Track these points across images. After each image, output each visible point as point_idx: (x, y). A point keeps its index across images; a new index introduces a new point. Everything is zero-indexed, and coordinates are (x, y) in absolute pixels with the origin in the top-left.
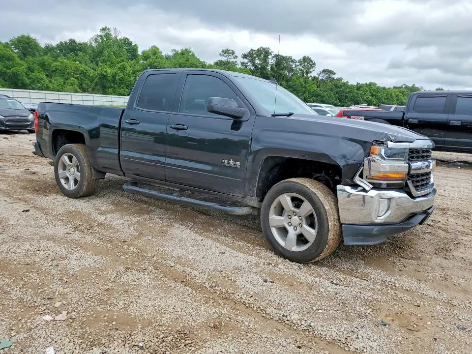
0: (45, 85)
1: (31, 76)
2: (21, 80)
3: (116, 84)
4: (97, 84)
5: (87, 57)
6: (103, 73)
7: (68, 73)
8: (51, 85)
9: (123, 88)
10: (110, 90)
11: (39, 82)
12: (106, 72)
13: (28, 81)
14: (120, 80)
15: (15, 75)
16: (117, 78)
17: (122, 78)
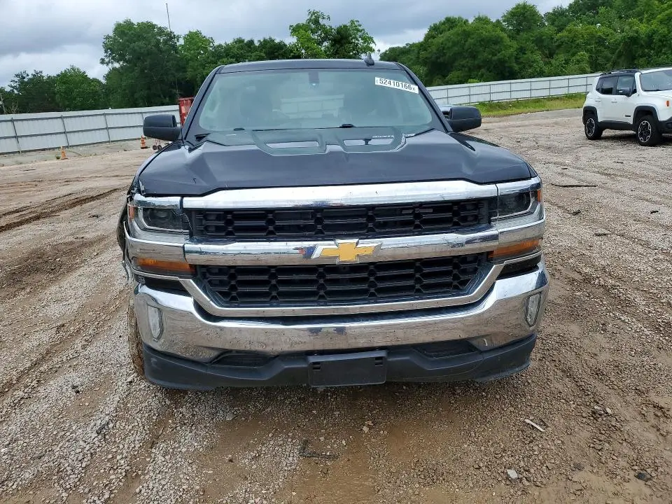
0: (538, 70)
1: (521, 60)
2: (510, 67)
3: (654, 49)
4: (619, 56)
5: (613, 13)
6: (631, 34)
7: (578, 45)
8: (546, 69)
9: (665, 54)
10: (642, 61)
11: (531, 66)
12: (637, 32)
13: (516, 67)
14: (660, 40)
15: (502, 62)
16: (656, 38)
17: (664, 36)
